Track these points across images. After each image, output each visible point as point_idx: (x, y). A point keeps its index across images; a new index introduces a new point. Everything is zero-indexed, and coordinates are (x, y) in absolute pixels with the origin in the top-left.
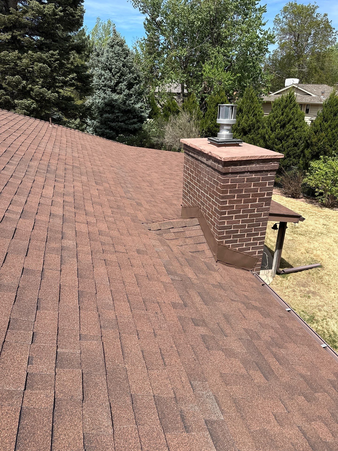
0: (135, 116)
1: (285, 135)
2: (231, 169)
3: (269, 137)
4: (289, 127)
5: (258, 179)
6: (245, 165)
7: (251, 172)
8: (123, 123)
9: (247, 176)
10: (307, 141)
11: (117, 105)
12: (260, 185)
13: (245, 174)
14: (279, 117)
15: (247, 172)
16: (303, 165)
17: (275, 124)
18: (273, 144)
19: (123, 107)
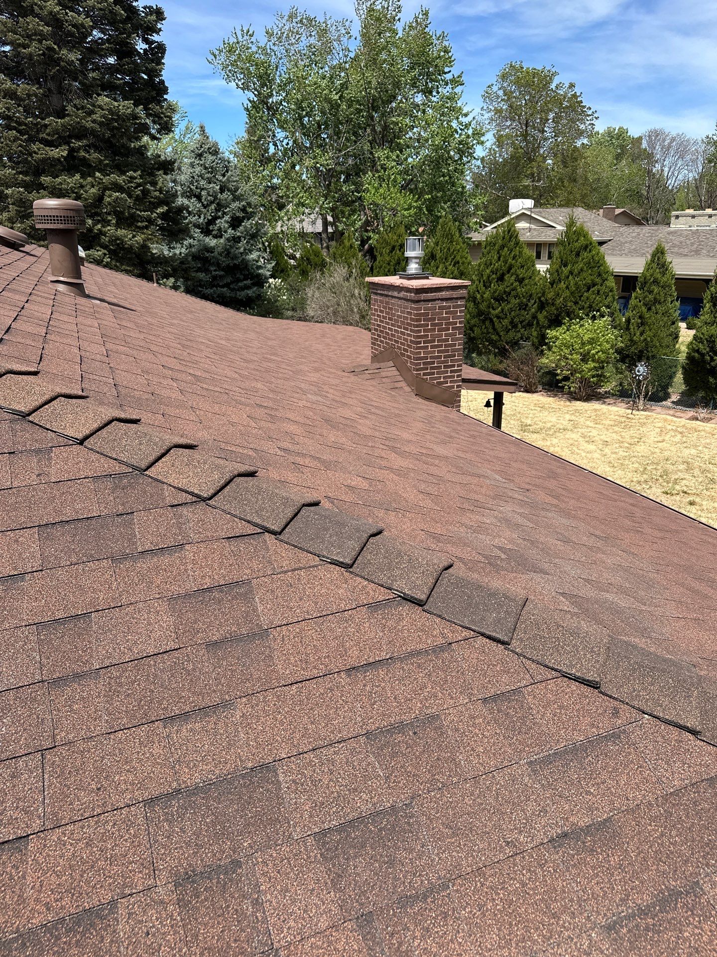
0: (248, 275)
1: (505, 292)
2: (423, 296)
3: (482, 296)
4: (510, 279)
5: (449, 307)
6: (435, 292)
7: (442, 300)
8: (225, 289)
9: (438, 304)
10: (539, 298)
11: (213, 257)
12: (451, 313)
13: (437, 302)
14: (494, 265)
15: (438, 299)
16: (537, 338)
17: (489, 277)
18: (489, 307)
19: (225, 261)
